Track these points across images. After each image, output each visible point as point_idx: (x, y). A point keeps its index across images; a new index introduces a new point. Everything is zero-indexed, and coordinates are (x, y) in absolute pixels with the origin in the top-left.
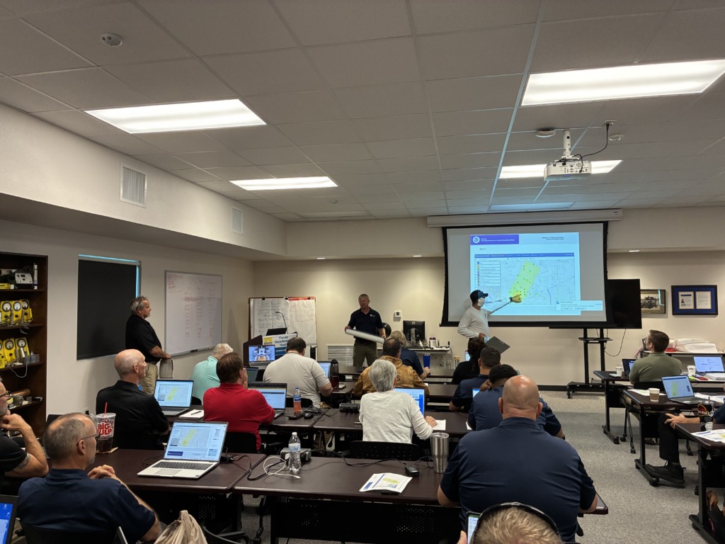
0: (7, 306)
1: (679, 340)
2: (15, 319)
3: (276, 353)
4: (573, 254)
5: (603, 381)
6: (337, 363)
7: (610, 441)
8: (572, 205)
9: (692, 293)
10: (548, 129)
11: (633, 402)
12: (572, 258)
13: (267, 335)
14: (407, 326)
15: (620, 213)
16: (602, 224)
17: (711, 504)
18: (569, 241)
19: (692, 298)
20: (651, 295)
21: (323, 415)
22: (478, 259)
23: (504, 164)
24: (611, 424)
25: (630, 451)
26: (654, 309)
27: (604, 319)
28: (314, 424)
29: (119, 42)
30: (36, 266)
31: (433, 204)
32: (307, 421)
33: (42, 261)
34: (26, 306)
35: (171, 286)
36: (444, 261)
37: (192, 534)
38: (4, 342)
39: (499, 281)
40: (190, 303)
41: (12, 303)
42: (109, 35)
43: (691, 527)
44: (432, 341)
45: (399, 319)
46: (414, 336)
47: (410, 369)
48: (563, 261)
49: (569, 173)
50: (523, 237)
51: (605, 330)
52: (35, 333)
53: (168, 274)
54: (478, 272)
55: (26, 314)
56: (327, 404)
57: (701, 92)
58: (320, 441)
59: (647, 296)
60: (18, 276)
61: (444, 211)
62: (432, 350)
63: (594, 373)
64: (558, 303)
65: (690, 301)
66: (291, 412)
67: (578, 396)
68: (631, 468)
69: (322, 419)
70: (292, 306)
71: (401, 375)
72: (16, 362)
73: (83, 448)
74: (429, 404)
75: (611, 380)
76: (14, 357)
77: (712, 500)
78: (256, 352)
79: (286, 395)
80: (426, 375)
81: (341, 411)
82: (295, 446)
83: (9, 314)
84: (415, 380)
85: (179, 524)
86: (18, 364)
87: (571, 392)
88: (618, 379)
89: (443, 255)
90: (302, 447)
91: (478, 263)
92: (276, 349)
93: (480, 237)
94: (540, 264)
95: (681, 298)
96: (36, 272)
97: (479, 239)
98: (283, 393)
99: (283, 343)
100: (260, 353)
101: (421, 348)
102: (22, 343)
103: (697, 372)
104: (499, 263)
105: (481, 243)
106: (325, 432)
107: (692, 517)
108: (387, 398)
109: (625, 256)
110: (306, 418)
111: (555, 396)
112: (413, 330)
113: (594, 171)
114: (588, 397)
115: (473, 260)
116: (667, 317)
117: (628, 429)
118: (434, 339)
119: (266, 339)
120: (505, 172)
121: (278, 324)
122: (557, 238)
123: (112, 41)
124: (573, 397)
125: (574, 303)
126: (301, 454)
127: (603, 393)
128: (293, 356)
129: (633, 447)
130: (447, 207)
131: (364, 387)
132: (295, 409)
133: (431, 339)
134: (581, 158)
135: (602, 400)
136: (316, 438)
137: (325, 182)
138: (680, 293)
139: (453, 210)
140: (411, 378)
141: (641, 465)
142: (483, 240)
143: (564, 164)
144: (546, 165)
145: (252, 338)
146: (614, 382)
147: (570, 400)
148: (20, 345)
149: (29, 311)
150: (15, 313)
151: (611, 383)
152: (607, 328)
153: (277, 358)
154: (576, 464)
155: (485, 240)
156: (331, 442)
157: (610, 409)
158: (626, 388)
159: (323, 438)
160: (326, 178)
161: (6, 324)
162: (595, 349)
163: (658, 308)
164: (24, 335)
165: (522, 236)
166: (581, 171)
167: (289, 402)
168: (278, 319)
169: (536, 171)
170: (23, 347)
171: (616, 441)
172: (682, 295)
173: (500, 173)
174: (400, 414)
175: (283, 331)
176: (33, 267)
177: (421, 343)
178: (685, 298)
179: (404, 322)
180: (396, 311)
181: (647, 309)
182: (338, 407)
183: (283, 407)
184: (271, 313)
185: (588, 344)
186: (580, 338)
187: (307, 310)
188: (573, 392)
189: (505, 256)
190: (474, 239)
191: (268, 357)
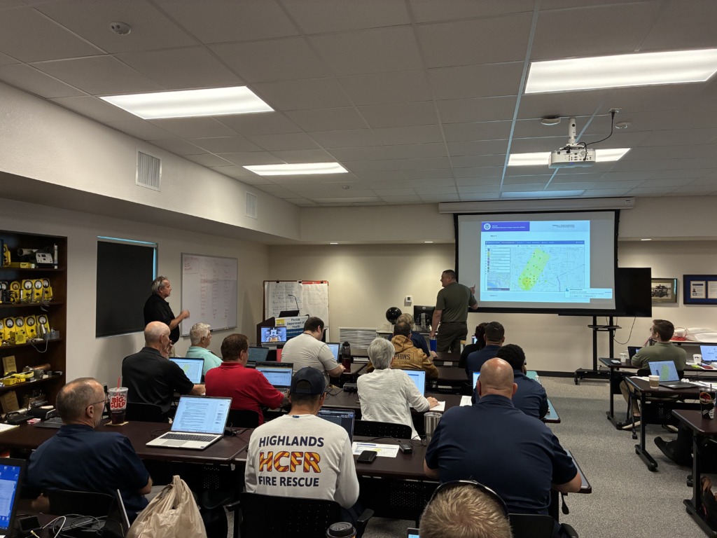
0: (28, 285)
1: (689, 329)
2: (36, 297)
3: (287, 335)
4: (584, 241)
5: (608, 368)
6: (349, 345)
7: (613, 426)
8: (583, 193)
9: (704, 283)
10: (553, 117)
11: (636, 390)
12: (582, 245)
13: (280, 316)
14: (418, 310)
15: (632, 201)
16: (614, 212)
17: (704, 489)
18: (581, 229)
19: (704, 287)
20: (662, 284)
22: (488, 246)
23: (512, 152)
24: (615, 410)
25: (632, 437)
26: (665, 297)
27: (613, 307)
29: (128, 31)
30: (56, 247)
31: (445, 191)
33: (62, 242)
34: (47, 284)
35: (187, 268)
36: (455, 248)
37: (183, 497)
38: (26, 319)
39: (508, 268)
40: (206, 285)
41: (34, 281)
42: (118, 24)
43: (685, 511)
45: (409, 304)
46: (424, 321)
48: (570, 248)
49: (573, 161)
50: (534, 224)
51: (615, 318)
52: (56, 311)
53: (184, 256)
54: (488, 259)
55: (47, 292)
57: (705, 80)
59: (658, 285)
60: (39, 256)
61: (455, 197)
63: (602, 360)
64: (567, 290)
65: (701, 290)
67: (586, 383)
68: (631, 454)
70: (305, 290)
72: (37, 337)
73: (91, 412)
75: (615, 367)
76: (35, 333)
77: (706, 485)
78: (268, 333)
81: (345, 391)
83: (30, 292)
84: (425, 362)
85: (171, 488)
86: (39, 339)
87: (579, 379)
88: (622, 366)
89: (454, 241)
91: (488, 250)
92: (287, 331)
93: (491, 224)
94: (550, 252)
95: (692, 288)
96: (56, 252)
97: (490, 226)
98: (289, 372)
99: (295, 326)
100: (272, 334)
102: (43, 320)
103: (703, 361)
104: (509, 250)
105: (491, 230)
107: (687, 502)
109: (637, 245)
111: (562, 382)
112: (423, 315)
113: (598, 160)
114: (596, 384)
115: (484, 248)
116: (678, 306)
119: (278, 321)
120: (513, 160)
121: (291, 307)
122: (568, 226)
123: (121, 30)
124: (581, 383)
125: (584, 290)
127: (608, 380)
129: (635, 433)
130: (458, 194)
134: (586, 146)
135: (607, 387)
137: (335, 168)
138: (692, 283)
139: (464, 197)
140: (421, 360)
141: (641, 451)
142: (494, 227)
143: (568, 152)
144: (550, 153)
145: (266, 319)
146: (618, 369)
147: (578, 386)
148: (41, 321)
149: (50, 289)
150: (36, 291)
151: (616, 370)
152: (617, 316)
155: (496, 227)
157: (615, 396)
158: (629, 375)
160: (336, 164)
161: (28, 301)
162: (604, 337)
163: (669, 297)
164: (44, 313)
165: (532, 223)
166: (584, 159)
168: (291, 301)
169: (541, 159)
170: (44, 324)
171: (619, 427)
172: (694, 285)
173: (508, 160)
175: (295, 313)
176: (53, 247)
177: (431, 328)
178: (697, 288)
179: (415, 307)
180: (407, 296)
181: (658, 298)
184: (284, 296)
185: (598, 332)
186: (589, 326)
187: (320, 294)
188: (581, 379)
189: (516, 243)
190: (485, 226)
191: (280, 338)
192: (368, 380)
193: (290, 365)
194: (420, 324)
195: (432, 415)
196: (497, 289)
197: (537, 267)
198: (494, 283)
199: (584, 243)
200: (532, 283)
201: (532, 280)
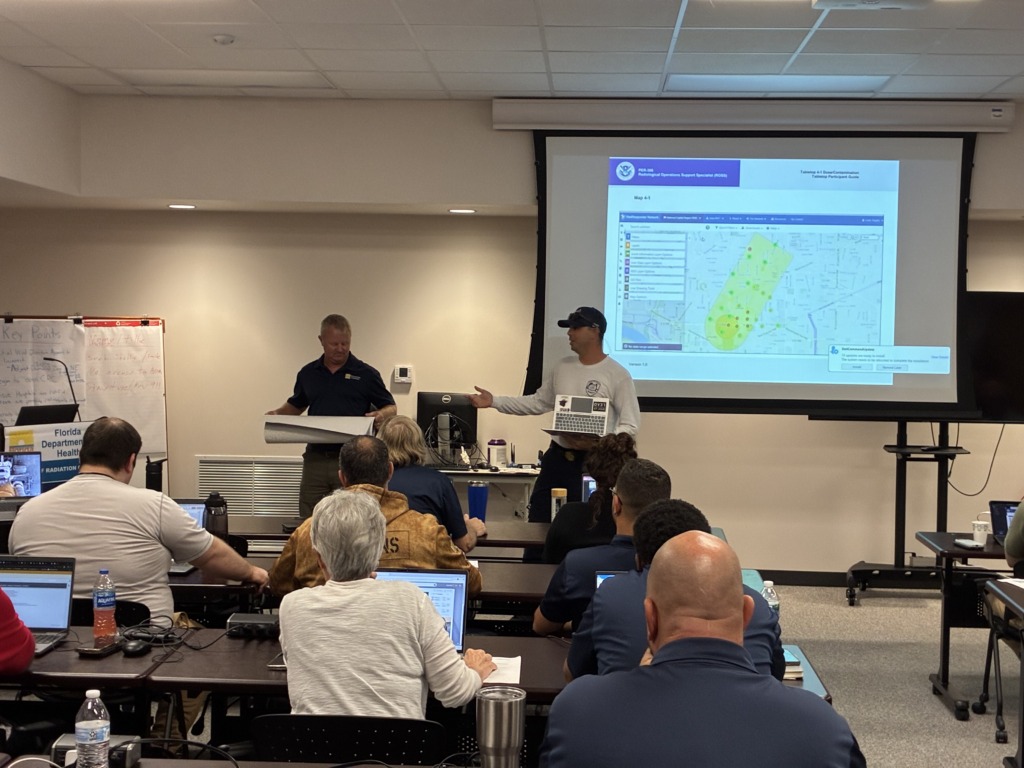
3: (44, 476)
4: (882, 218)
5: (939, 560)
6: (223, 503)
7: (946, 712)
8: (886, 83)
11: (1010, 613)
12: (877, 229)
13: (19, 423)
14: (429, 406)
15: (1007, 113)
16: (960, 141)
18: (873, 183)
21: (178, 646)
22: (628, 226)
24: (952, 669)
25: (994, 738)
27: (950, 396)
28: (151, 670)
32: (132, 662)
36: (536, 229)
39: (680, 289)
44: (494, 449)
46: (447, 434)
47: (429, 522)
48: (845, 236)
50: (751, 167)
51: (952, 427)
54: (627, 262)
56: (192, 617)
58: (170, 721)
61: (539, 85)
62: (495, 474)
63: (918, 537)
64: (834, 351)
66: (86, 639)
67: (876, 600)
69: (176, 656)
70: (93, 344)
71: (402, 536)
74: (479, 617)
75: (958, 555)
79: (72, 592)
80: (475, 540)
81: (232, 636)
82: (95, 729)
84: (442, 552)
87: (857, 590)
88: (977, 552)
89: (534, 211)
90: (115, 730)
91: (628, 236)
92: (44, 465)
93: (637, 165)
94: (793, 245)
97: (632, 170)
98: (63, 586)
99: (65, 449)
101: (466, 467)
104: (682, 237)
105: (637, 181)
106: (184, 693)
108: (354, 600)
109: (1014, 232)
110: (130, 655)
112: (445, 419)
114: (901, 602)
115: (614, 229)
117: (992, 684)
118: (501, 443)
119: (14, 434)
121: (53, 395)
122: (842, 175)
124: (862, 601)
125: (879, 351)
126: (111, 751)
127: (939, 591)
128: (94, 486)
129: (1001, 728)
130: (549, 74)
131: (299, 572)
132: (95, 632)
133: (492, 443)
135: (933, 609)
136: (158, 712)
139: (564, 83)
140: (430, 546)
142: (643, 172)
146: (965, 562)
147: (854, 609)
151: (959, 565)
152: (959, 420)
153: (45, 488)
154: (846, 755)
155: (650, 173)
156: (202, 719)
157: (953, 631)
158: (994, 575)
159: (179, 713)
162: (921, 477)
165: (747, 165)
167: (81, 612)
168: (51, 378)
171: (962, 714)
174: (391, 643)
175: (66, 413)
177: (464, 455)
179: (421, 396)
180: (398, 366)
182: (223, 626)
183: (63, 623)
184: (30, 360)
185: (908, 463)
186: (888, 448)
187: (139, 356)
188: (863, 589)
189: (701, 218)
190: (619, 169)
191: (21, 486)
192: (317, 606)
193: (66, 565)
194: (436, 446)
195: (497, 695)
196: (647, 347)
197: (756, 287)
198: (640, 329)
199: (881, 224)
200: (743, 329)
201: (742, 323)
